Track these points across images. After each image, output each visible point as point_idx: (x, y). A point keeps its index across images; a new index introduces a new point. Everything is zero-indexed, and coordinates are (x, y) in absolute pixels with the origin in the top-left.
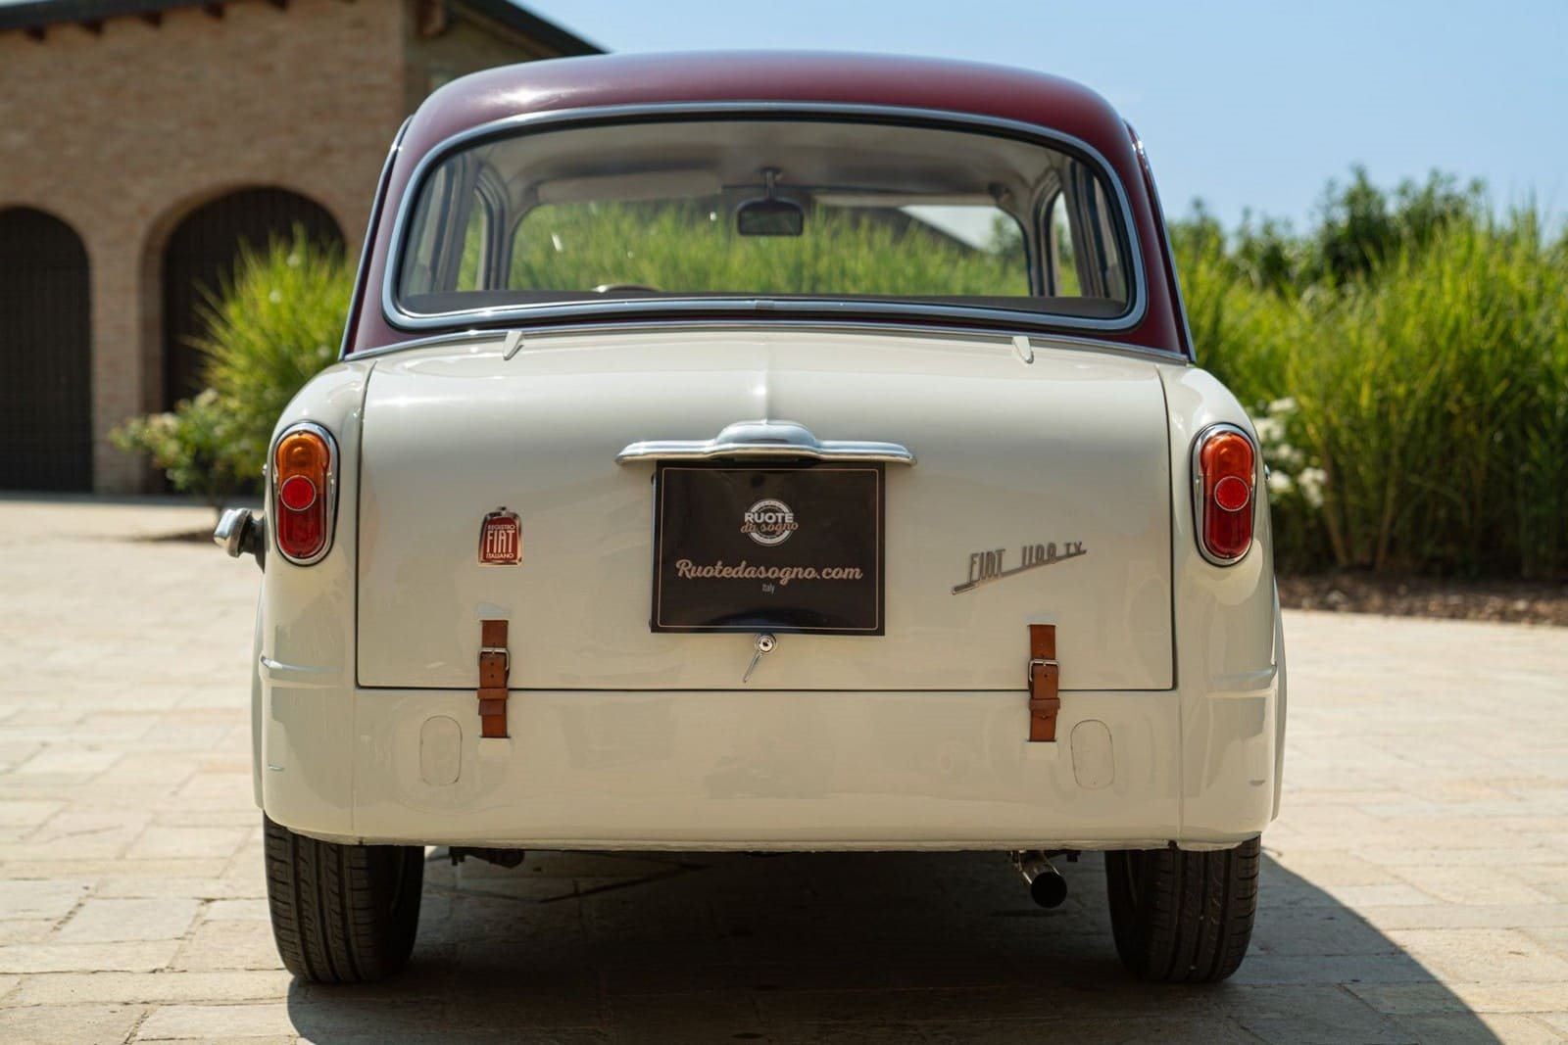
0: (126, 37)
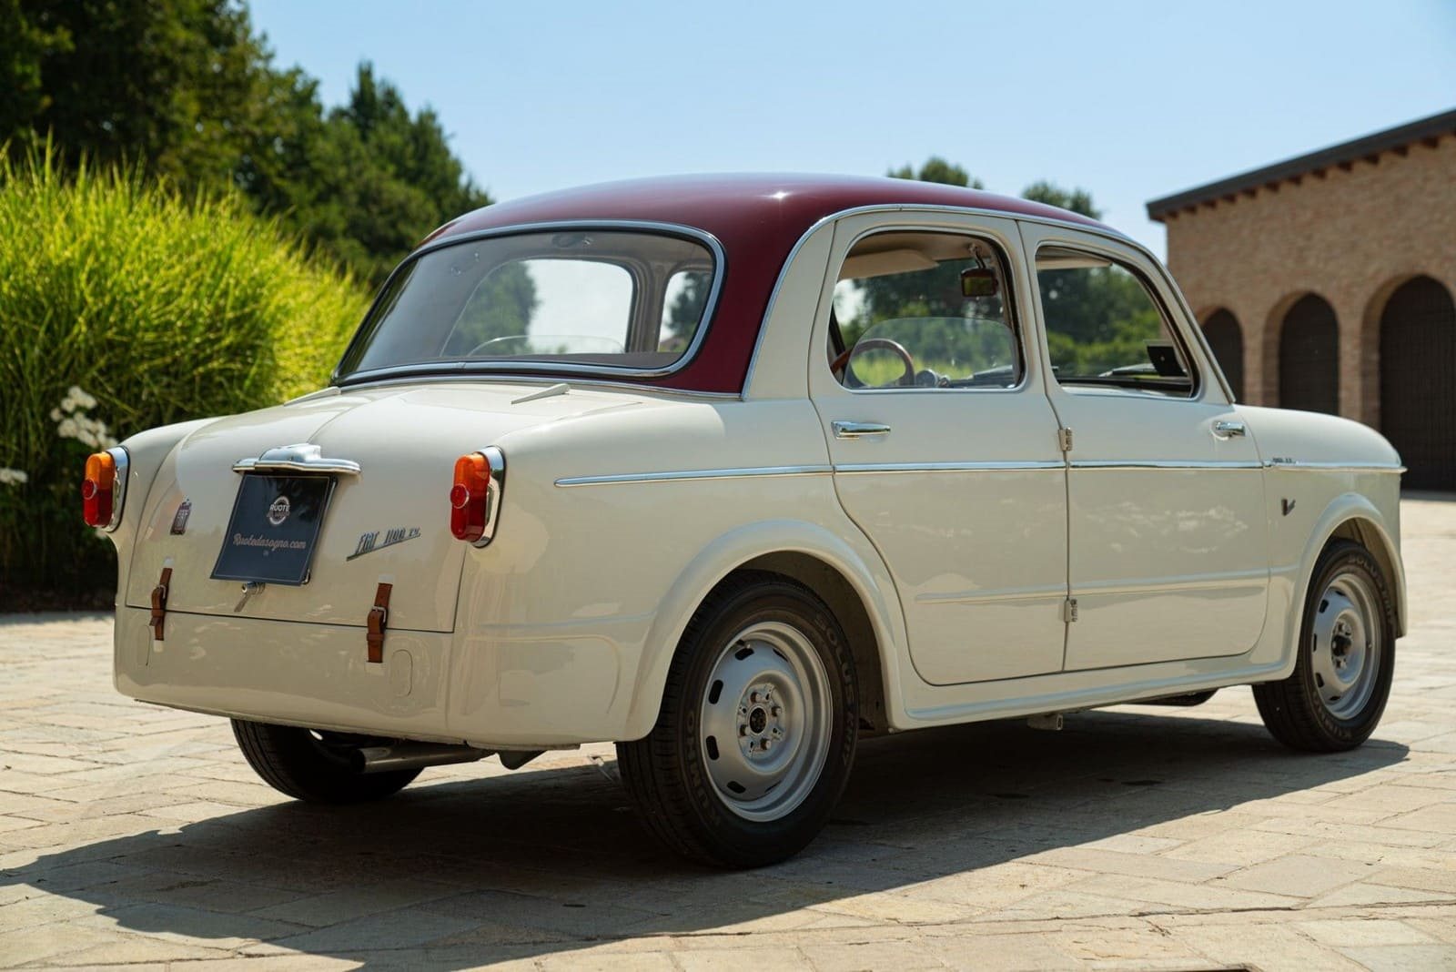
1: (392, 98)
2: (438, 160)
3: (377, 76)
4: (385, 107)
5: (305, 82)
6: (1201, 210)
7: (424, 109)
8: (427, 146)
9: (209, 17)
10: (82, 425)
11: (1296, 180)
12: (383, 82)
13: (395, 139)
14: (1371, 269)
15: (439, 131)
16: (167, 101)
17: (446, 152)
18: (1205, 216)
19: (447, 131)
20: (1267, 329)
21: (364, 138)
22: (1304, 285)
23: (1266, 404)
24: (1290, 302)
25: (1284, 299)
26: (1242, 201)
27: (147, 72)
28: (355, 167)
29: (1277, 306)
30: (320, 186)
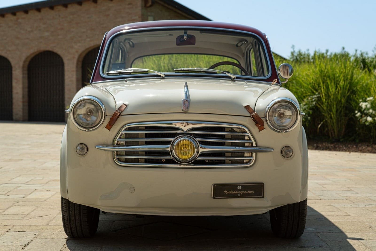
0: (73, 8)
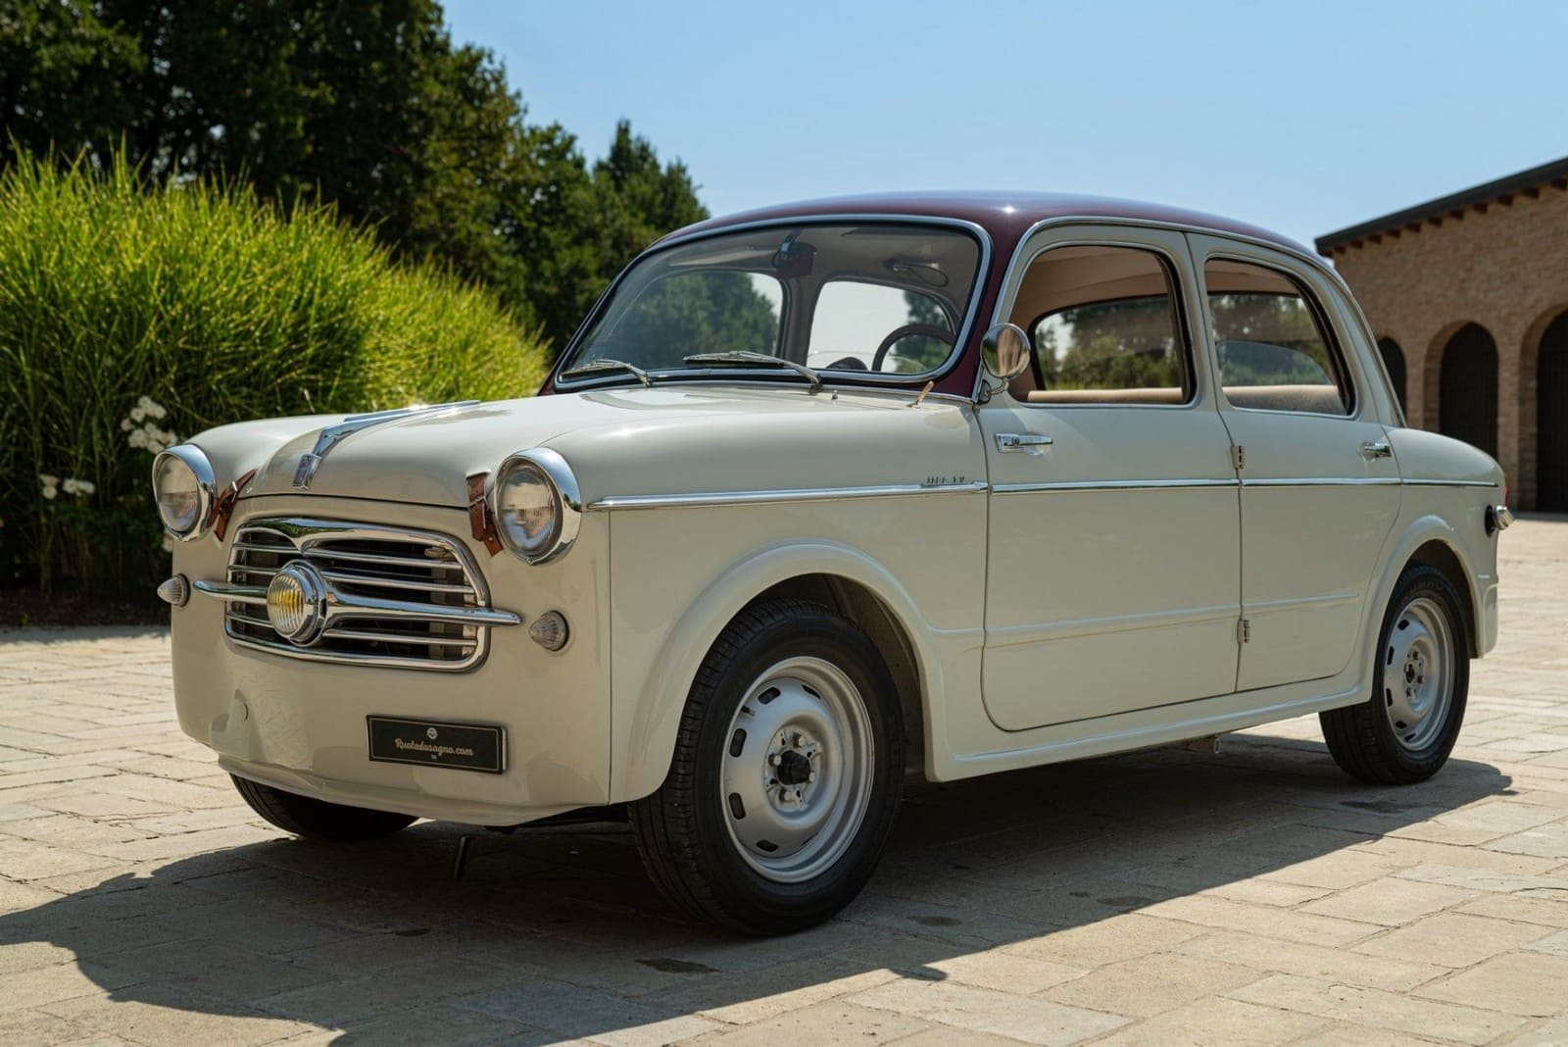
1: (645, 152)
2: (685, 208)
3: (633, 134)
4: (640, 162)
5: (563, 139)
6: (1366, 244)
7: (674, 162)
8: (675, 195)
9: (464, 75)
10: (152, 436)
11: (1458, 215)
12: (639, 139)
13: (646, 189)
14: (1530, 300)
15: (689, 182)
16: (422, 150)
17: (695, 202)
18: (1371, 250)
19: (695, 183)
20: (1429, 358)
21: (619, 189)
22: (1465, 316)
23: (1426, 429)
24: (1450, 333)
25: (1445, 329)
26: (1406, 236)
27: (405, 125)
28: (609, 215)
29: (1439, 335)
30: (575, 230)
